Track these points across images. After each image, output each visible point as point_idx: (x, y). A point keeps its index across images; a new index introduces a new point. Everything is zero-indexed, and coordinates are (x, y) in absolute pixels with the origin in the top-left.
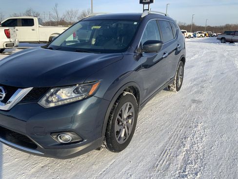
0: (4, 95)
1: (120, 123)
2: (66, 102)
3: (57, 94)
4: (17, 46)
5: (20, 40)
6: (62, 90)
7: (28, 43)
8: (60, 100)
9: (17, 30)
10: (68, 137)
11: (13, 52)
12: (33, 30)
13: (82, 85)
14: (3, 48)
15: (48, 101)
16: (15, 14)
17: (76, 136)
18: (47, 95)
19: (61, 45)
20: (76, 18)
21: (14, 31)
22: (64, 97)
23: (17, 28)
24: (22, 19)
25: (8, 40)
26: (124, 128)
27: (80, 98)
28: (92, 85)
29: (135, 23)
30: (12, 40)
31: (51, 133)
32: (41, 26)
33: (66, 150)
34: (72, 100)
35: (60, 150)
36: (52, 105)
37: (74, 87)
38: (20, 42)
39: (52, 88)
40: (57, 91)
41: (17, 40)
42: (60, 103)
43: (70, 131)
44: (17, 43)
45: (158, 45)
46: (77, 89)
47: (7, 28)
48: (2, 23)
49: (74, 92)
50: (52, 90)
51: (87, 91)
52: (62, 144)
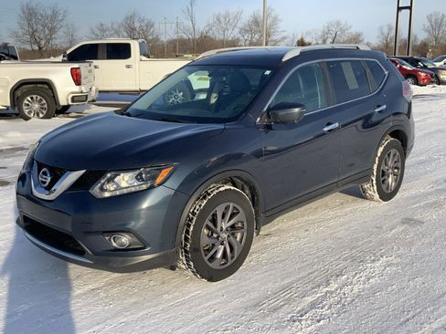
0: (49, 179)
1: (215, 235)
2: (125, 191)
3: (116, 180)
4: (93, 101)
5: (101, 88)
6: (122, 175)
7: (117, 94)
8: (119, 188)
9: (96, 67)
10: (125, 240)
11: (86, 111)
12: (128, 67)
13: (148, 170)
14: (66, 104)
15: (102, 189)
16: (102, 25)
17: (135, 240)
18: (102, 181)
19: (150, 107)
20: (237, 30)
21: (90, 71)
22: (124, 184)
23: (96, 62)
24: (108, 44)
25: (76, 89)
26: (222, 244)
27: (144, 187)
28: (160, 170)
29: (268, 72)
30: (84, 88)
31: (104, 232)
32: (144, 58)
33: (121, 259)
34: (133, 189)
35: (113, 258)
36: (107, 195)
37: (138, 172)
38: (100, 92)
39: (110, 172)
40: (116, 176)
41: (94, 89)
42: (118, 193)
43: (128, 231)
44: (93, 95)
45: (297, 110)
46: (140, 174)
47: (76, 65)
48: (68, 52)
49: (136, 178)
50: (109, 175)
51: (154, 178)
52: (116, 250)
